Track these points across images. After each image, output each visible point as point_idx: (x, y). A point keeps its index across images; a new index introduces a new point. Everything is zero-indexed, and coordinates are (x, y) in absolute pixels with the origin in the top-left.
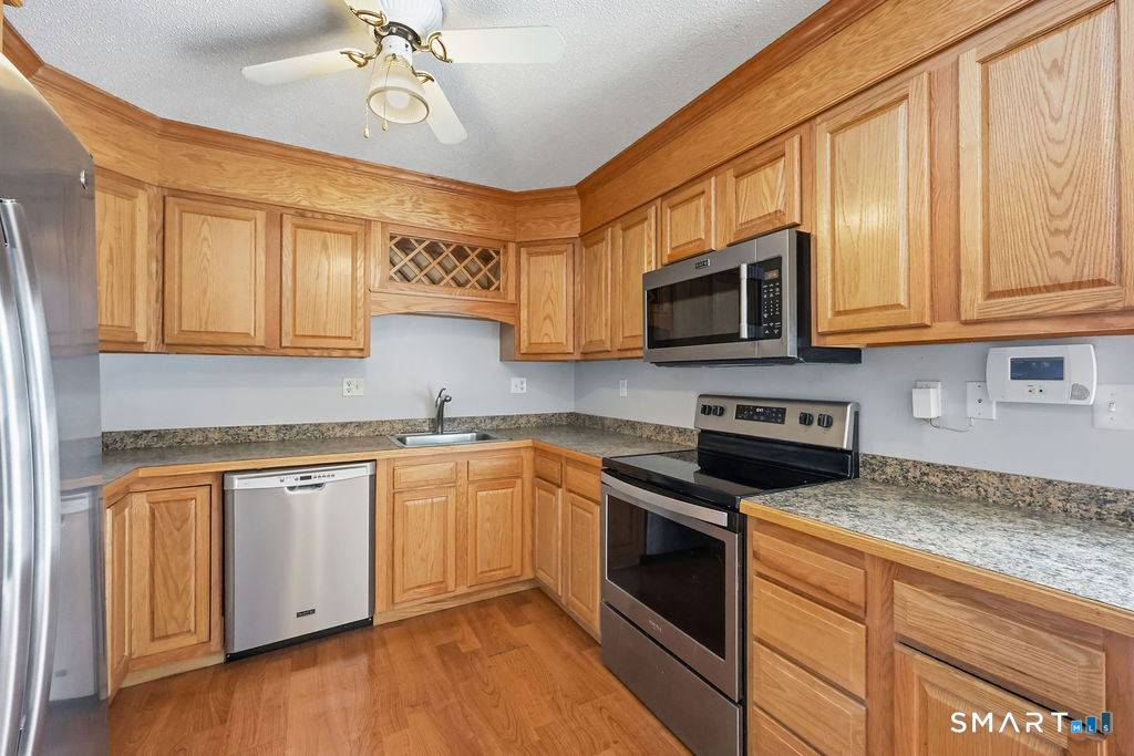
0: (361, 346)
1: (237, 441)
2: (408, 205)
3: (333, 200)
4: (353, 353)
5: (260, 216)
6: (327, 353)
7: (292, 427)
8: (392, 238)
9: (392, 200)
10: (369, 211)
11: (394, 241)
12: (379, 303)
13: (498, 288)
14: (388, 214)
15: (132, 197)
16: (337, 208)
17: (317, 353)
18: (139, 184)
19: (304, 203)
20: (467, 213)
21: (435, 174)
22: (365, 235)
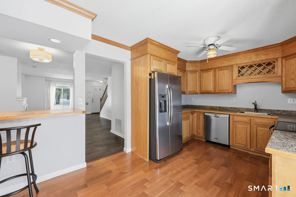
0: (231, 92)
1: (213, 108)
2: (243, 59)
3: (226, 63)
4: (230, 93)
5: (213, 70)
6: (224, 93)
7: (221, 107)
8: (239, 67)
9: (238, 59)
10: (233, 63)
11: (240, 68)
12: (235, 82)
13: (274, 72)
14: (237, 63)
15: (196, 73)
16: (226, 65)
17: (223, 93)
18: (197, 71)
19: (220, 66)
20: (261, 55)
21: (249, 49)
22: (232, 69)
